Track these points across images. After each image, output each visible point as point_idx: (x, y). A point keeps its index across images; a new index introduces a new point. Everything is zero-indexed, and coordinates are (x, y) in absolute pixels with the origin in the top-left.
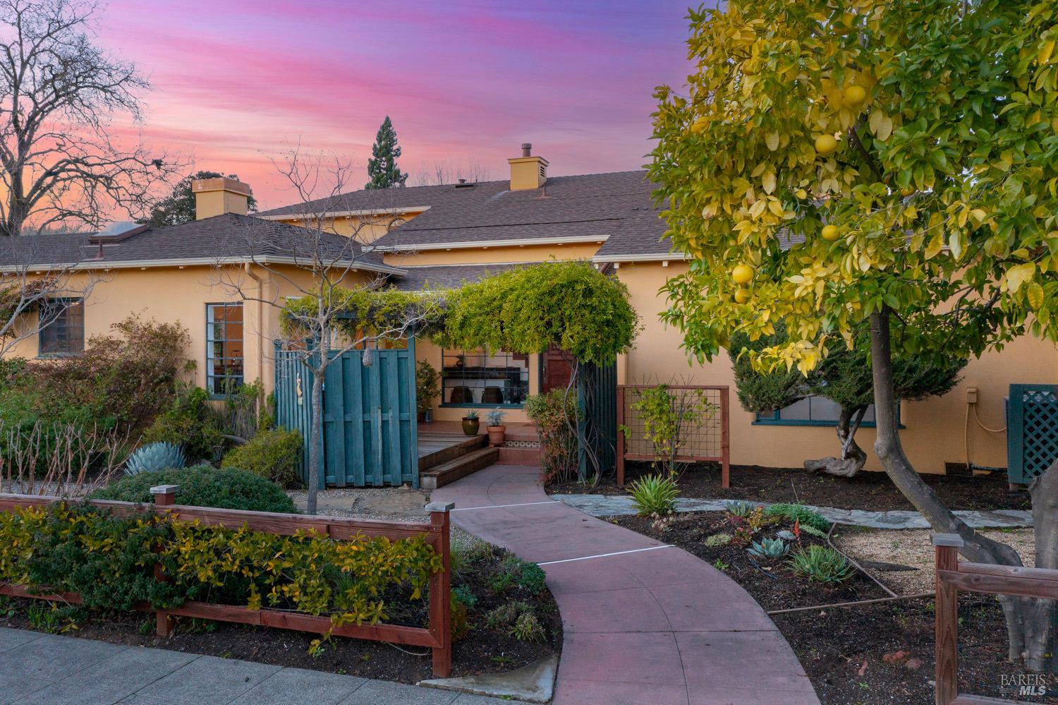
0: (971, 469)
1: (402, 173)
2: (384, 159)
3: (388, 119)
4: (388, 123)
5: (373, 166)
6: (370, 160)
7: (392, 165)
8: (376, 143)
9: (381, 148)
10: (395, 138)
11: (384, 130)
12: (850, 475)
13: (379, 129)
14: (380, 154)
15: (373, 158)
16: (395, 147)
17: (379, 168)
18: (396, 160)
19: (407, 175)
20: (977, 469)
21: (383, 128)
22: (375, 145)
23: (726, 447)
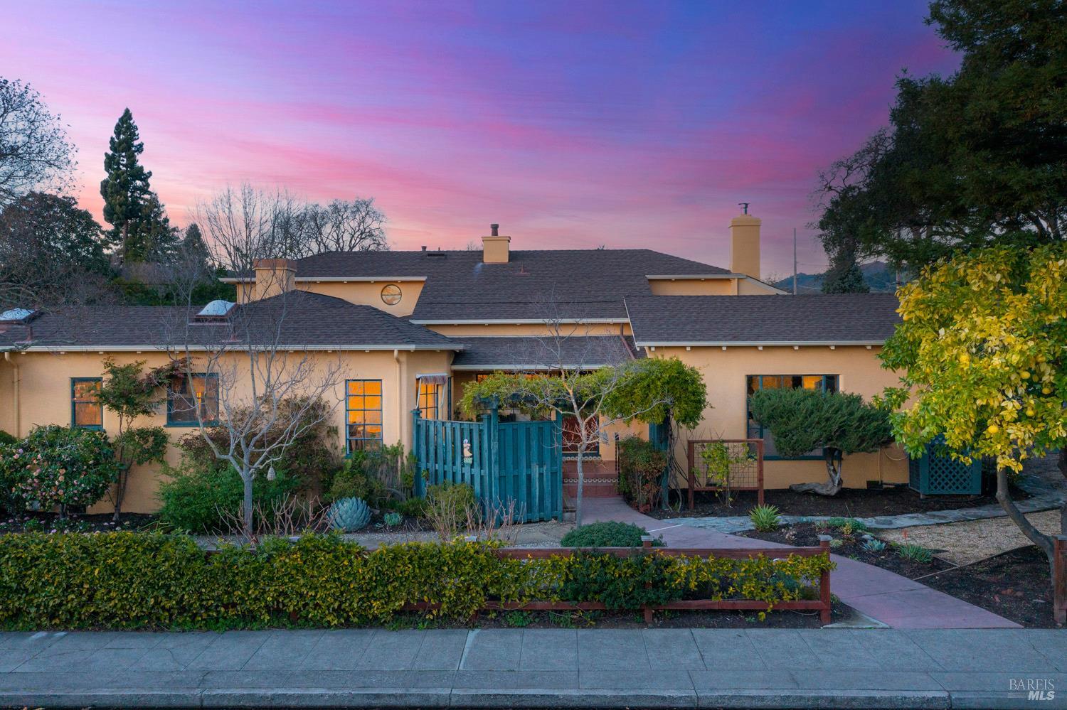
0: (882, 484)
1: (146, 171)
2: (124, 154)
3: (127, 111)
4: (127, 116)
5: (110, 162)
6: (106, 154)
7: (135, 161)
8: (114, 136)
9: (121, 143)
10: (137, 132)
11: (123, 124)
12: (833, 494)
13: (117, 121)
14: (121, 148)
15: (110, 152)
16: (136, 143)
17: (118, 164)
18: (138, 156)
19: (150, 173)
20: (886, 484)
21: (121, 120)
22: (112, 139)
23: (761, 480)
